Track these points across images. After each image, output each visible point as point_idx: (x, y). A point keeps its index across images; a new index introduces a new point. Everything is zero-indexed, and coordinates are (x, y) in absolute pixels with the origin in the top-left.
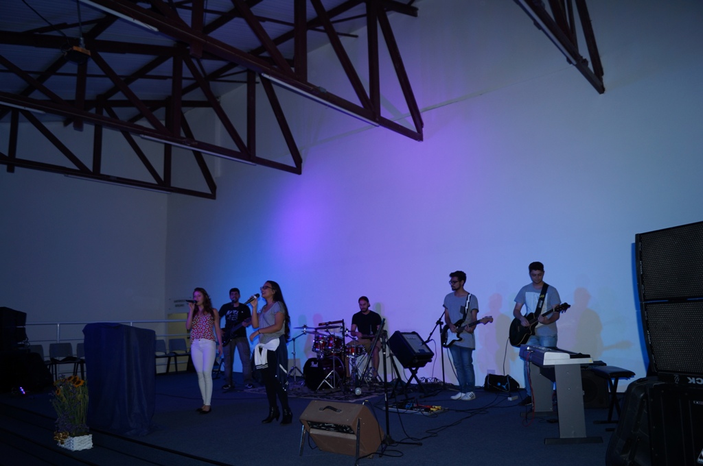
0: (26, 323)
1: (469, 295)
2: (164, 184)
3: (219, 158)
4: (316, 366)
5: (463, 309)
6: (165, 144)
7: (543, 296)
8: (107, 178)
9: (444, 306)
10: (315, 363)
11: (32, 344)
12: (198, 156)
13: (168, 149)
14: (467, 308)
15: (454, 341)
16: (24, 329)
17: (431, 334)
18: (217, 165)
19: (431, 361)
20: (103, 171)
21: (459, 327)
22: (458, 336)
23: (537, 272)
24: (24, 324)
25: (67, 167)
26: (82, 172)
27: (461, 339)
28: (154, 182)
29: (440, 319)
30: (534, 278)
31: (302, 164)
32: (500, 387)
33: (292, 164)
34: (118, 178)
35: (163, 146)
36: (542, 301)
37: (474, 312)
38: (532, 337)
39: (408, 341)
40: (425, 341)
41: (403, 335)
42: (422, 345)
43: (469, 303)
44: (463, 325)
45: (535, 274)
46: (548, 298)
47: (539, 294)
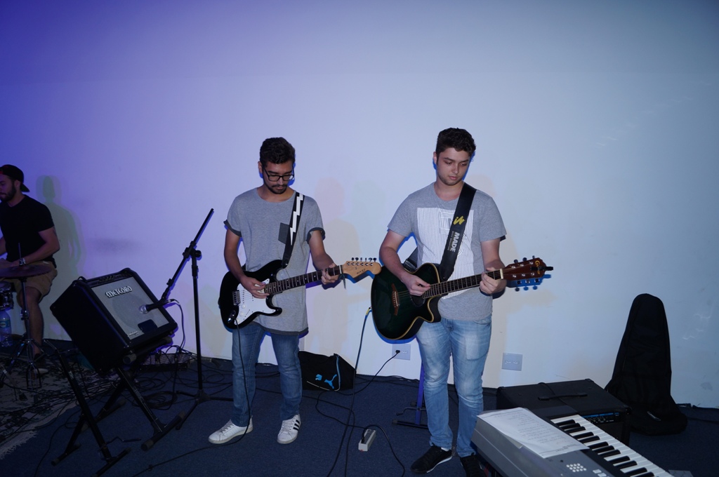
1: (299, 199)
5: (284, 231)
7: (461, 221)
14: (293, 230)
17: (171, 283)
21: (273, 280)
22: (269, 304)
27: (278, 311)
30: (449, 169)
32: (321, 383)
37: (315, 235)
39: (109, 305)
40: (159, 298)
41: (94, 289)
42: (149, 308)
43: (298, 217)
44: (282, 275)
45: (453, 161)
46: (474, 223)
47: (451, 213)
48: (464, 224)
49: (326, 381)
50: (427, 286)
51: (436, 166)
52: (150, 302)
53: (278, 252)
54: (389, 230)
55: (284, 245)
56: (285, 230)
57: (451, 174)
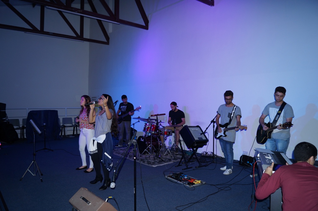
0: (6, 108)
1: (235, 107)
2: (80, 37)
3: (111, 23)
4: (143, 140)
6: (81, 16)
7: (280, 112)
8: (48, 34)
9: (217, 112)
10: (142, 139)
11: (9, 119)
12: (100, 22)
13: (82, 18)
15: (221, 136)
16: (5, 112)
17: (207, 128)
18: (110, 27)
19: (206, 145)
20: (45, 30)
21: (226, 127)
22: (224, 134)
23: (280, 94)
24: (5, 109)
25: (25, 28)
26: (34, 30)
27: (226, 136)
28: (75, 35)
29: (214, 119)
30: (277, 98)
31: (149, 24)
32: (249, 164)
33: (143, 24)
34: (53, 33)
35: (80, 17)
36: (278, 116)
37: (238, 117)
38: (269, 139)
39: (192, 132)
40: (204, 132)
41: (189, 128)
42: (201, 134)
43: (234, 112)
44: (229, 127)
45: (279, 95)
46: (284, 113)
47: (278, 110)
48: (281, 113)
49: (250, 164)
50: (268, 128)
51: (275, 96)
52: (202, 133)
53: (227, 120)
54: (262, 113)
55: (229, 119)
56: (230, 115)
57: (278, 99)
